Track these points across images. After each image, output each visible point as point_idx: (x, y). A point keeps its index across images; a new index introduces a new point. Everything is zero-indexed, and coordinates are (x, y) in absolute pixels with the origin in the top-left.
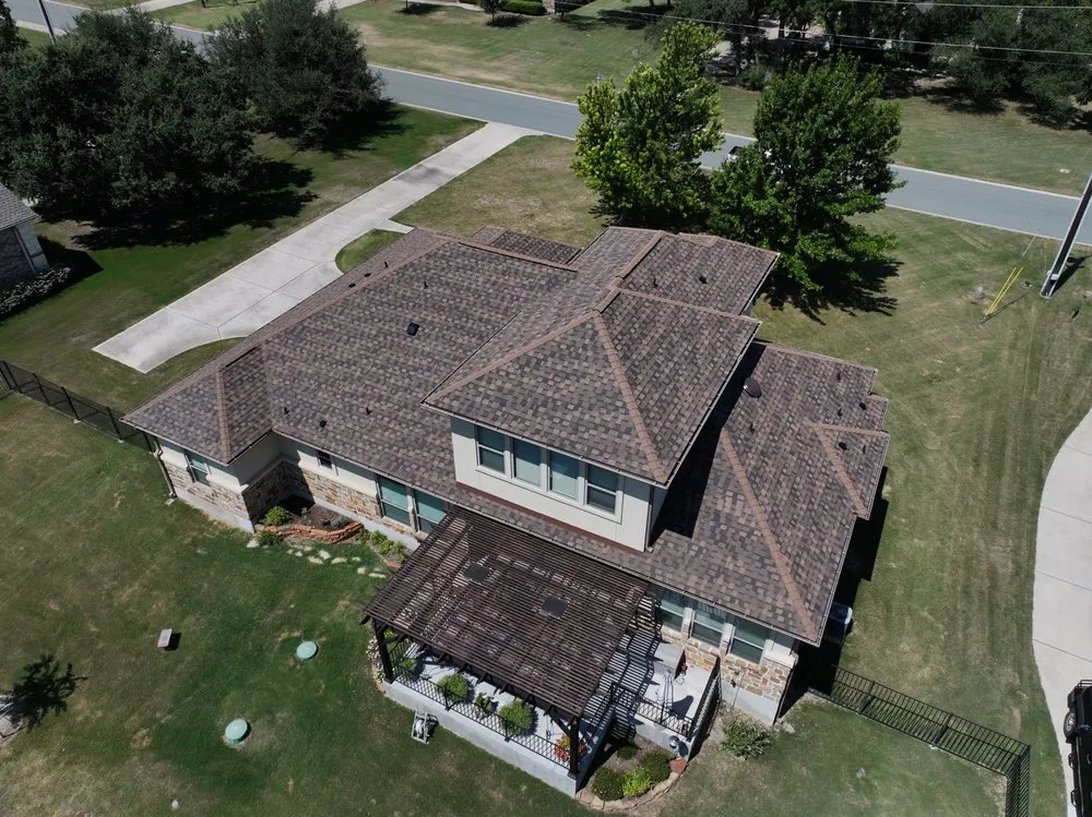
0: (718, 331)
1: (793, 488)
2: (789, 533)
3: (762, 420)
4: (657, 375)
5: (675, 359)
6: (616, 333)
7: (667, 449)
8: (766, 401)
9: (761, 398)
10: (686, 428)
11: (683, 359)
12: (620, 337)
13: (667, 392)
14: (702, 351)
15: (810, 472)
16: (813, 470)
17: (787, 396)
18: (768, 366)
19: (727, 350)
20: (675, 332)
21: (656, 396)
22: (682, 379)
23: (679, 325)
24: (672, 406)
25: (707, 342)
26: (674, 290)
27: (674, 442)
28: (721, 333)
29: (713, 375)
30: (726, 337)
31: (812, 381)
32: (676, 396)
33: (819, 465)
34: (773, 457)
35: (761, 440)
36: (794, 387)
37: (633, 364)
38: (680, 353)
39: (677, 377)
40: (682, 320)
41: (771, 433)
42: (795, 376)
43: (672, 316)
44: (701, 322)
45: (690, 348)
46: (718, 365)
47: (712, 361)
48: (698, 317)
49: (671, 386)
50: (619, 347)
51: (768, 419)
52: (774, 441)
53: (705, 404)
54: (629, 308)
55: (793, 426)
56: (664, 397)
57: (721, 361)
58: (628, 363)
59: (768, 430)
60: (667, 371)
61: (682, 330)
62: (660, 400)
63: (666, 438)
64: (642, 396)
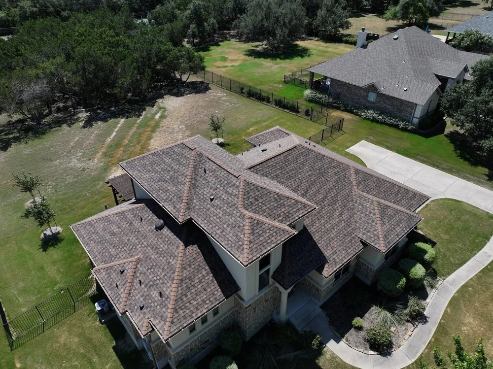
0: (175, 195)
1: (115, 235)
2: (102, 226)
3: (145, 227)
4: (156, 164)
5: (162, 172)
6: (174, 149)
7: (129, 166)
8: (153, 233)
9: (155, 230)
10: (134, 174)
11: (162, 176)
12: (172, 150)
13: (149, 168)
14: (165, 185)
15: (119, 248)
16: (119, 250)
17: (155, 248)
18: (171, 240)
19: (165, 198)
20: (174, 173)
21: (147, 163)
22: (153, 174)
23: (178, 176)
24: (143, 169)
25: (169, 188)
26: (204, 182)
27: (131, 169)
28: (174, 197)
29: (154, 189)
30: (171, 199)
31: (161, 271)
32: (147, 171)
33: (120, 255)
34: (129, 228)
35: (137, 224)
36: (159, 255)
37: (161, 155)
38: (164, 174)
39: (154, 172)
40: (180, 177)
41: (139, 231)
42: (165, 259)
43: (182, 173)
44: (180, 187)
45: (166, 179)
46: (158, 192)
47: (160, 189)
48: (182, 186)
49: (151, 169)
50: (168, 150)
51: (145, 232)
52: (135, 231)
53: (142, 183)
54: (186, 154)
55: (140, 246)
56: (147, 166)
57: (160, 193)
58: (161, 153)
59: (140, 230)
60: (157, 168)
61: (175, 177)
62: (146, 164)
63: (133, 165)
64: (148, 158)
